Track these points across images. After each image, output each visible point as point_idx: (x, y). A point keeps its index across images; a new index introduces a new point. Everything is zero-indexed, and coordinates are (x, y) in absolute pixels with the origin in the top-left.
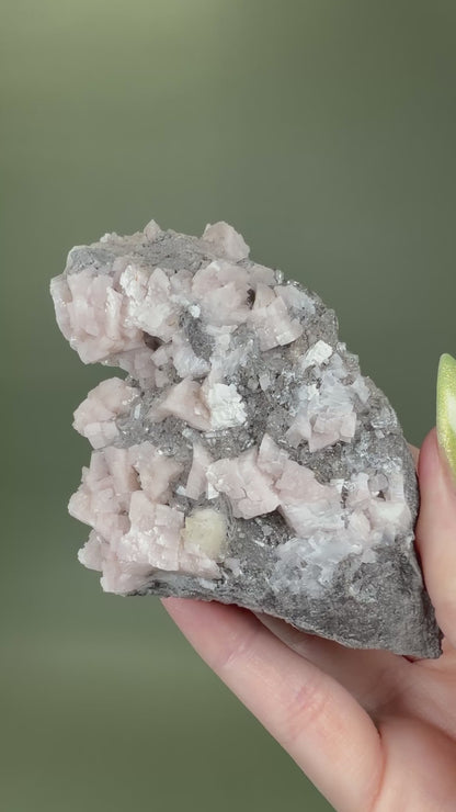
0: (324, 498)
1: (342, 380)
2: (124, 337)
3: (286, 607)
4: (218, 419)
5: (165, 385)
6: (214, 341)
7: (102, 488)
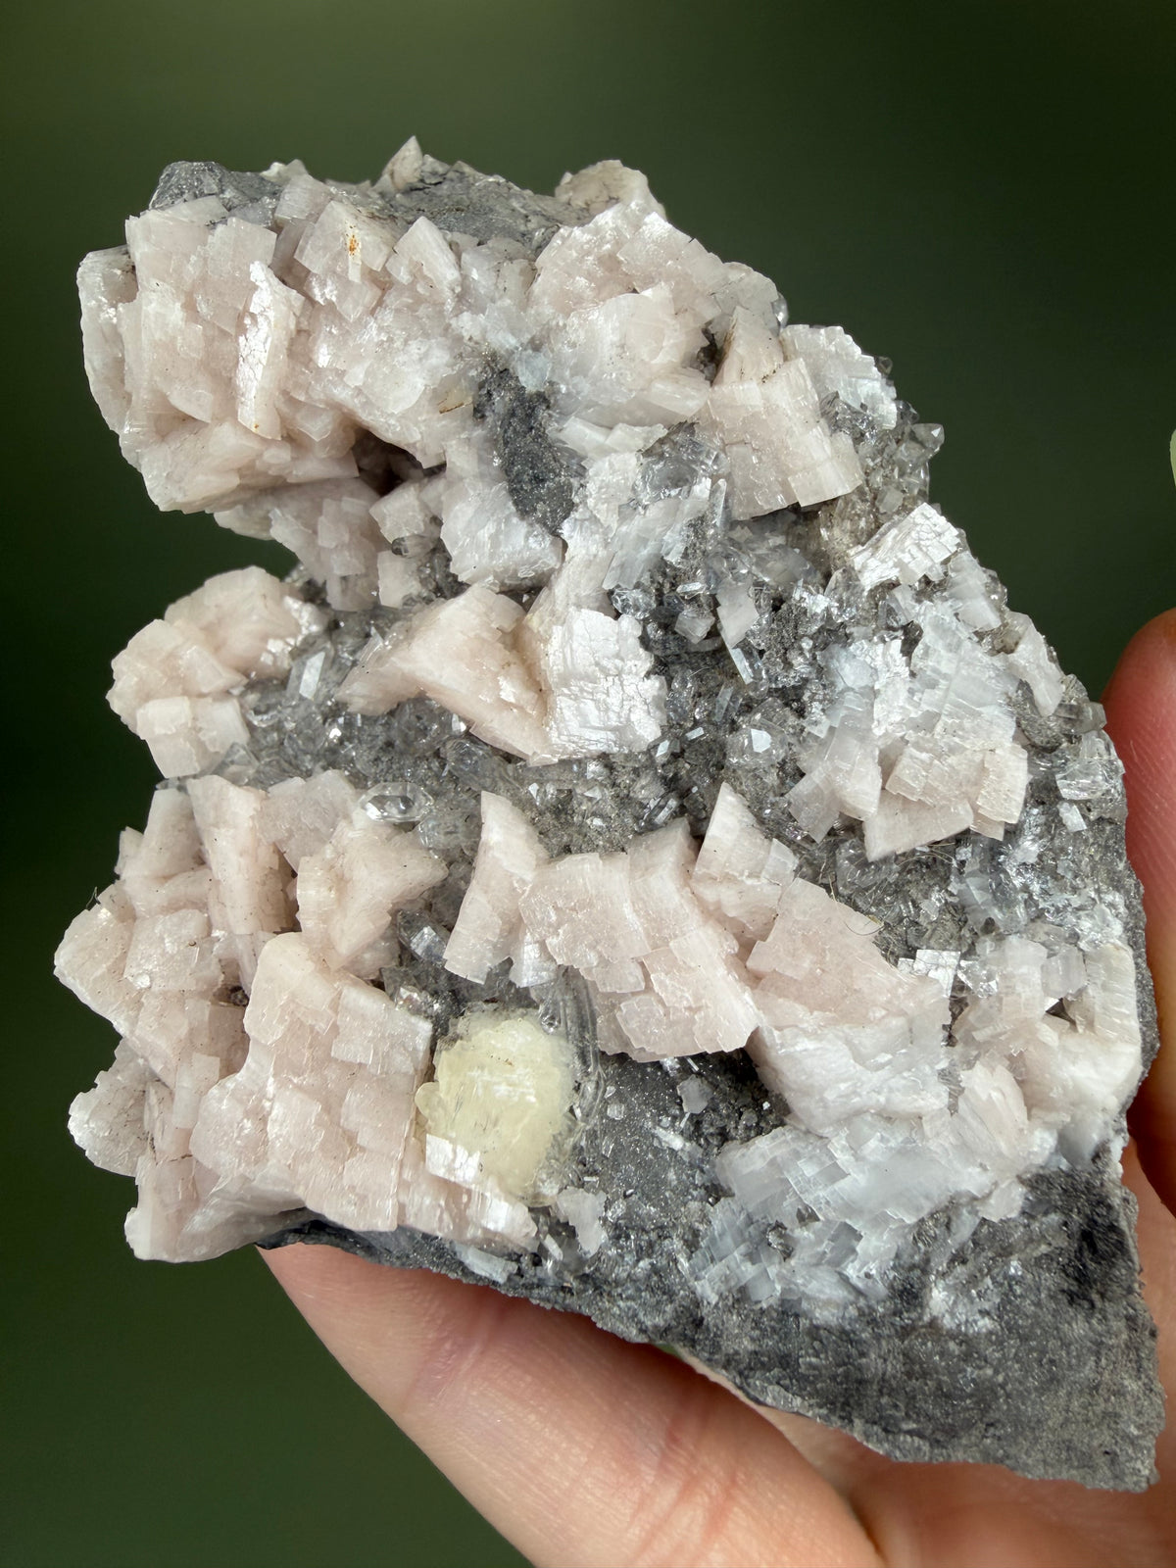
0: (902, 1013)
1: (980, 635)
2: (293, 438)
3: (729, 1347)
4: (574, 725)
5: (409, 601)
6: (582, 472)
7: (173, 907)
